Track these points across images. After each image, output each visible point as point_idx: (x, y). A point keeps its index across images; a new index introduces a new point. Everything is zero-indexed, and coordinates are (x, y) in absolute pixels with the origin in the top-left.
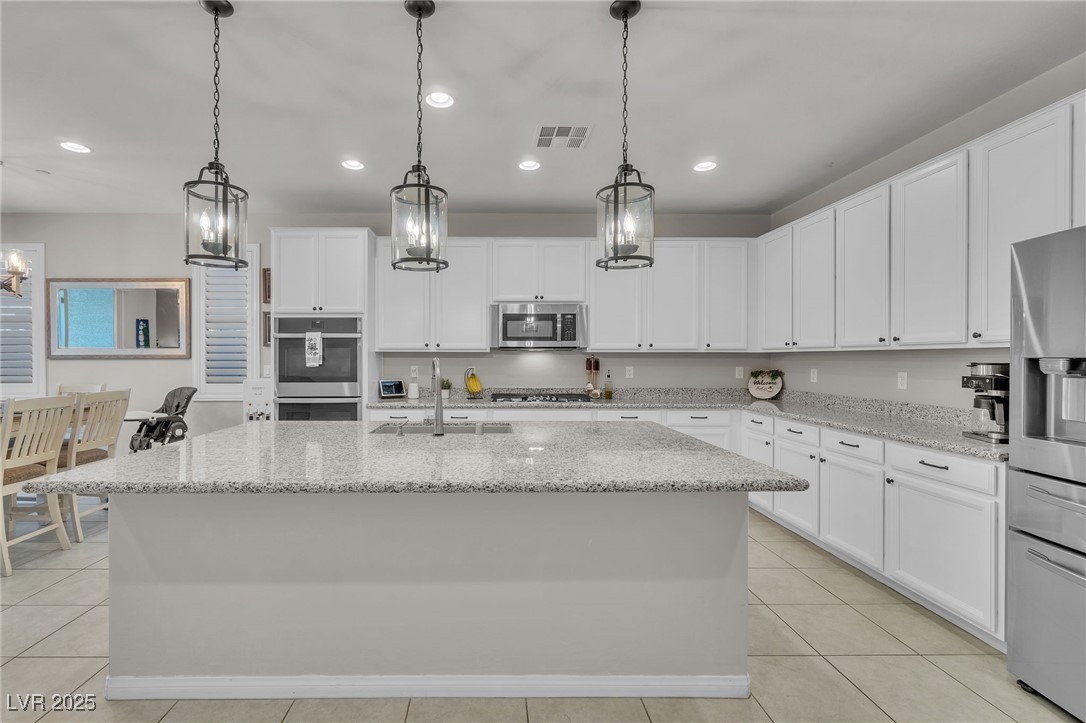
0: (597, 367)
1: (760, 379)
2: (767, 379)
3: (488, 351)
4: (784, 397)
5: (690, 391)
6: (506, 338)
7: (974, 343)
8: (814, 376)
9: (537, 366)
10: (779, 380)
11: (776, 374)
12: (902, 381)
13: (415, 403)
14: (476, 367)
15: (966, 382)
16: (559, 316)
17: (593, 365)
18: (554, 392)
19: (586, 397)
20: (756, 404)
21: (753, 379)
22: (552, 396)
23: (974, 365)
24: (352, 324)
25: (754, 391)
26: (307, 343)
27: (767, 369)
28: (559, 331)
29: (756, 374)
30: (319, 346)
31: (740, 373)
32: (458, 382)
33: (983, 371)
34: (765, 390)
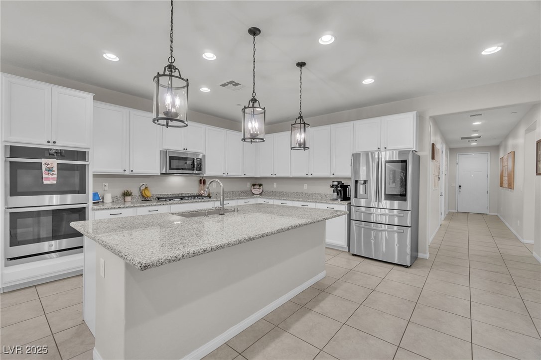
0: (204, 183)
1: (255, 187)
2: (257, 187)
3: (160, 175)
4: (263, 193)
5: (234, 192)
6: (170, 168)
7: (332, 176)
8: (275, 185)
9: (177, 183)
10: (261, 187)
11: (260, 185)
12: (305, 186)
13: (110, 206)
14: (149, 183)
15: (332, 186)
16: (195, 159)
17: (202, 182)
18: (189, 195)
19: (200, 196)
20: (255, 196)
21: (253, 187)
22: (191, 196)
23: (333, 182)
24: (82, 155)
25: (254, 191)
26: (44, 167)
27: (257, 183)
28: (196, 166)
29: (254, 185)
30: (55, 169)
31: (249, 185)
32: (136, 192)
33: (335, 183)
34: (257, 191)
